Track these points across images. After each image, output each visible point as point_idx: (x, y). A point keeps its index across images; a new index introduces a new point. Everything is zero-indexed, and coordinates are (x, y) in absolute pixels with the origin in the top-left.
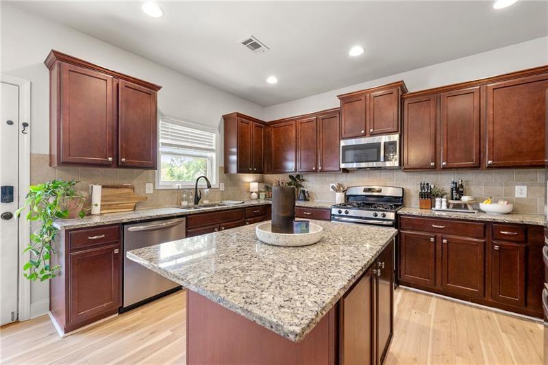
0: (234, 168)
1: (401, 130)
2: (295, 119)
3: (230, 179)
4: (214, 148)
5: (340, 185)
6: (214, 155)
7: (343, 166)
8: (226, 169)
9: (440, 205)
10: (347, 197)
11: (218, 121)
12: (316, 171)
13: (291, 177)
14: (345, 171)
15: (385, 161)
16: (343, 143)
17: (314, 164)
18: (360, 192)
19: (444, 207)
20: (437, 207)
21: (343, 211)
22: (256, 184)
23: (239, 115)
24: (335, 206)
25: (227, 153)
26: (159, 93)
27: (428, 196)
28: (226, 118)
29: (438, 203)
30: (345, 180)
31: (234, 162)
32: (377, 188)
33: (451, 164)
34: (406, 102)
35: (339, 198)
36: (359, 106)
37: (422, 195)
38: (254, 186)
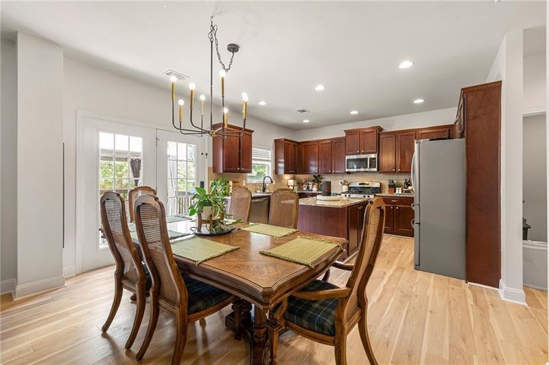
0: (281, 171)
1: (378, 152)
2: (318, 141)
3: (278, 178)
4: (270, 159)
5: (345, 181)
6: (270, 164)
7: (347, 170)
8: (276, 172)
9: (399, 191)
10: (350, 188)
11: (272, 143)
12: (331, 173)
13: (314, 176)
14: (349, 173)
15: (370, 167)
16: (347, 157)
17: (330, 168)
18: (357, 185)
19: (400, 192)
20: (397, 192)
21: (347, 195)
22: (292, 181)
23: (285, 140)
24: (343, 193)
25: (276, 162)
26: (253, 134)
27: (393, 187)
28: (276, 141)
29: (397, 191)
30: (348, 178)
31: (282, 168)
32: (367, 183)
33: (402, 171)
34: (381, 137)
35: (345, 188)
36: (356, 137)
37: (390, 186)
38: (291, 182)
